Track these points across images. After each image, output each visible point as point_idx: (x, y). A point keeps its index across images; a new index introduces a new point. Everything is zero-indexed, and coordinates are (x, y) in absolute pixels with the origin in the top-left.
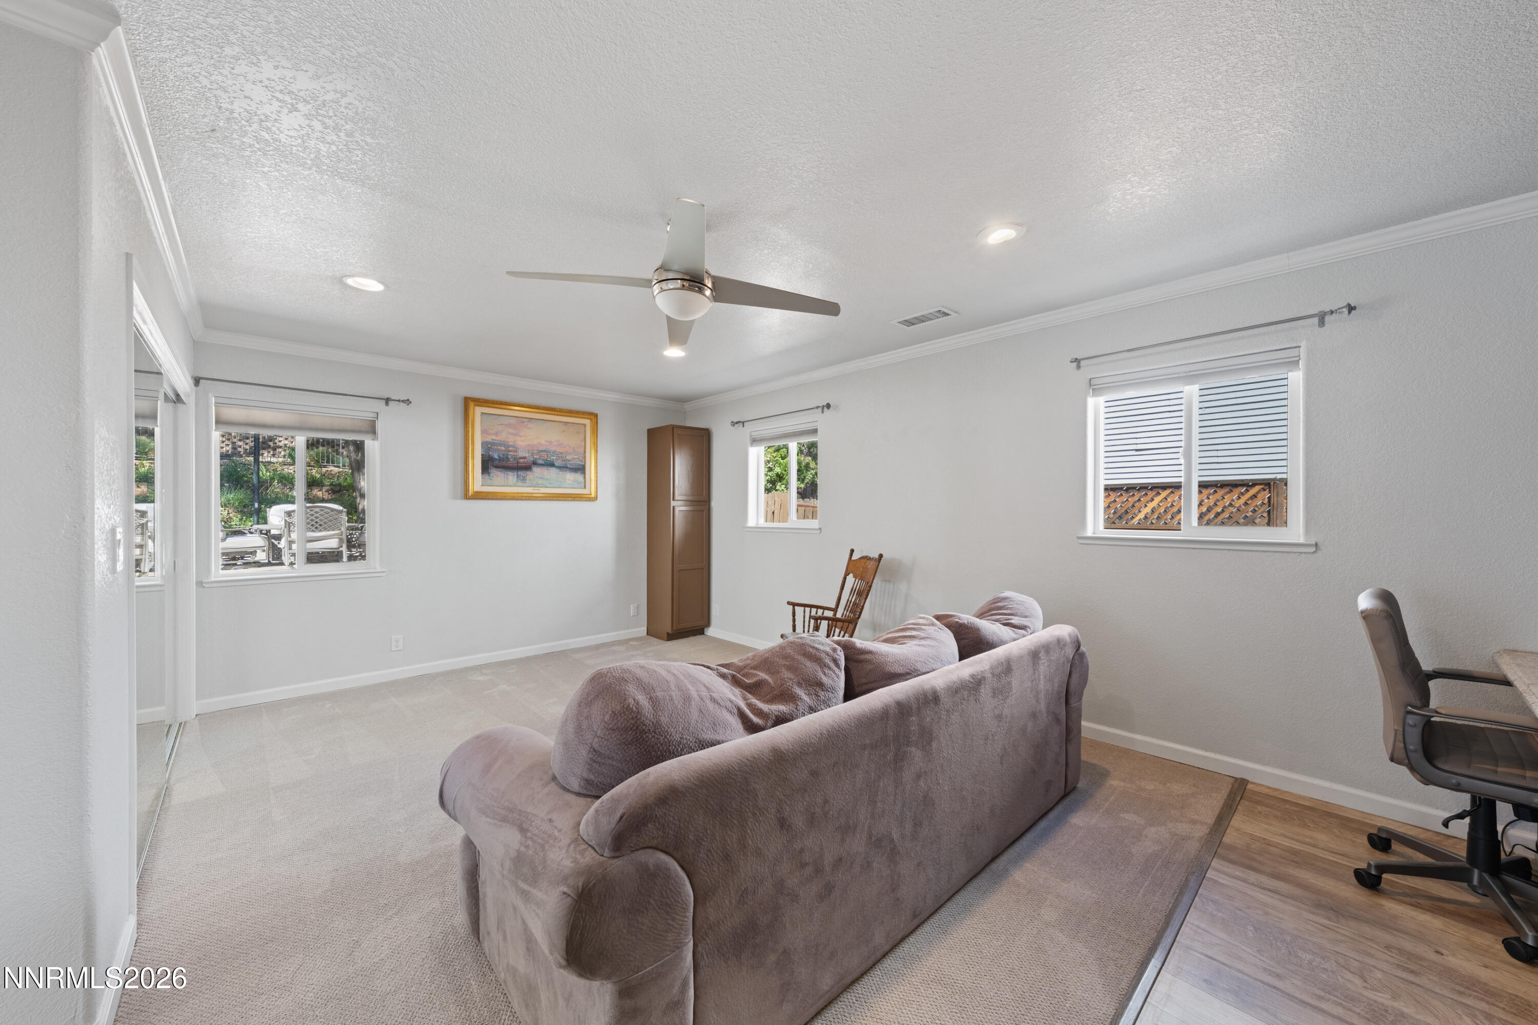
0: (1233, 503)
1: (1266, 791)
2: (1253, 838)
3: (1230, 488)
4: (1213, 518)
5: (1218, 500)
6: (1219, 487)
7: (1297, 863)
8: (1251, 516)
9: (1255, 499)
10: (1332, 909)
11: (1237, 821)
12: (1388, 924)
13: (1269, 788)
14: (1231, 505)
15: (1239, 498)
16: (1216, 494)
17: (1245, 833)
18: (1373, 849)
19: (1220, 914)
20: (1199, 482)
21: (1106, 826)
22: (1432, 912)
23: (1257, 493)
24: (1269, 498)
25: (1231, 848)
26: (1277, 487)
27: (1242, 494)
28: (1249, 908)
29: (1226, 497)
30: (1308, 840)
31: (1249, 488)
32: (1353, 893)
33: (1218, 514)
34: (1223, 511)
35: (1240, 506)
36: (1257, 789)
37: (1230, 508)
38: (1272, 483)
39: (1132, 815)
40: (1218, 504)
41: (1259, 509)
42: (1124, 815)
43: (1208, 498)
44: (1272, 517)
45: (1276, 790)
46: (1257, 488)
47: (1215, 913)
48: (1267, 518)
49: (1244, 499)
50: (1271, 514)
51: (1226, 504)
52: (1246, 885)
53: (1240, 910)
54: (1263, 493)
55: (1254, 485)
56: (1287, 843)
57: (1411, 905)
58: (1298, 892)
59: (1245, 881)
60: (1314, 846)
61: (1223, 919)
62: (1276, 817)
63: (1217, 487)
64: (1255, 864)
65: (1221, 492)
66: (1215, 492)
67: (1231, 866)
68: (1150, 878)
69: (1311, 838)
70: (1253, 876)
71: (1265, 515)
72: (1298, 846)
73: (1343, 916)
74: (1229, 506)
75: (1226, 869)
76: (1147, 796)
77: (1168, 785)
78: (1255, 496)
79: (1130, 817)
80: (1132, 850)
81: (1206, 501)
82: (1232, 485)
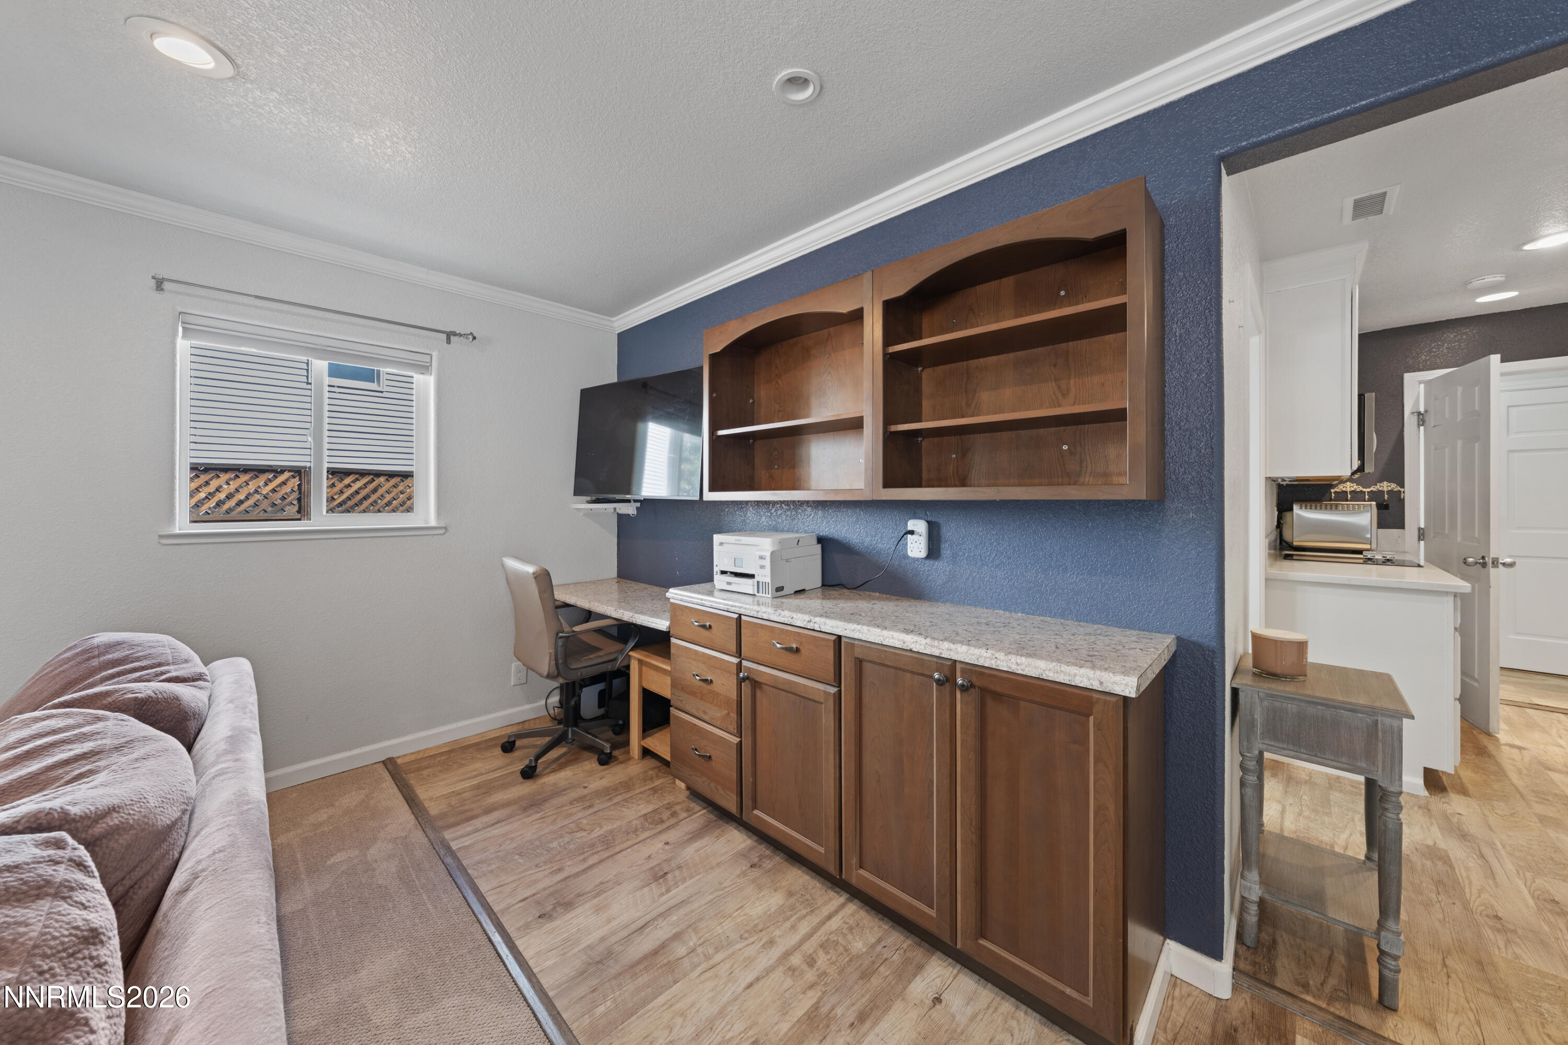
0: (259, 490)
1: (413, 758)
2: (448, 796)
3: (256, 473)
4: (234, 507)
5: (241, 487)
6: (242, 471)
7: (485, 793)
8: (280, 504)
9: (285, 486)
10: (532, 805)
11: (423, 793)
12: (558, 792)
13: (413, 754)
14: (256, 492)
15: (266, 484)
16: (238, 479)
17: (437, 797)
18: (506, 754)
19: (493, 867)
20: (191, 464)
21: (328, 885)
22: (561, 769)
23: (287, 480)
24: (299, 485)
25: (443, 816)
26: (307, 474)
27: (270, 481)
28: (501, 846)
29: (250, 483)
30: (474, 773)
31: (277, 475)
32: (526, 788)
33: (240, 503)
34: (247, 498)
35: (268, 494)
36: (407, 759)
37: (256, 495)
38: (303, 470)
39: (339, 854)
40: (240, 490)
41: (289, 496)
42: (332, 860)
43: (228, 484)
44: (303, 504)
45: (418, 752)
46: (287, 475)
47: (490, 869)
48: (297, 506)
49: (271, 486)
50: (303, 501)
51: (251, 491)
52: (481, 833)
53: (499, 851)
54: (293, 480)
55: (282, 472)
56: (468, 784)
57: (552, 772)
58: (507, 811)
59: (477, 831)
60: (481, 774)
61: (499, 868)
62: (441, 771)
63: (239, 471)
64: (469, 814)
65: (244, 478)
66: (237, 477)
67: (458, 828)
68: (421, 891)
69: (474, 770)
70: (478, 823)
71: (295, 502)
72: (475, 782)
73: (540, 805)
74: (254, 493)
75: (459, 833)
76: (330, 827)
77: (336, 803)
78: (284, 483)
79: (340, 857)
80: (380, 882)
81: (225, 487)
82: (258, 471)
